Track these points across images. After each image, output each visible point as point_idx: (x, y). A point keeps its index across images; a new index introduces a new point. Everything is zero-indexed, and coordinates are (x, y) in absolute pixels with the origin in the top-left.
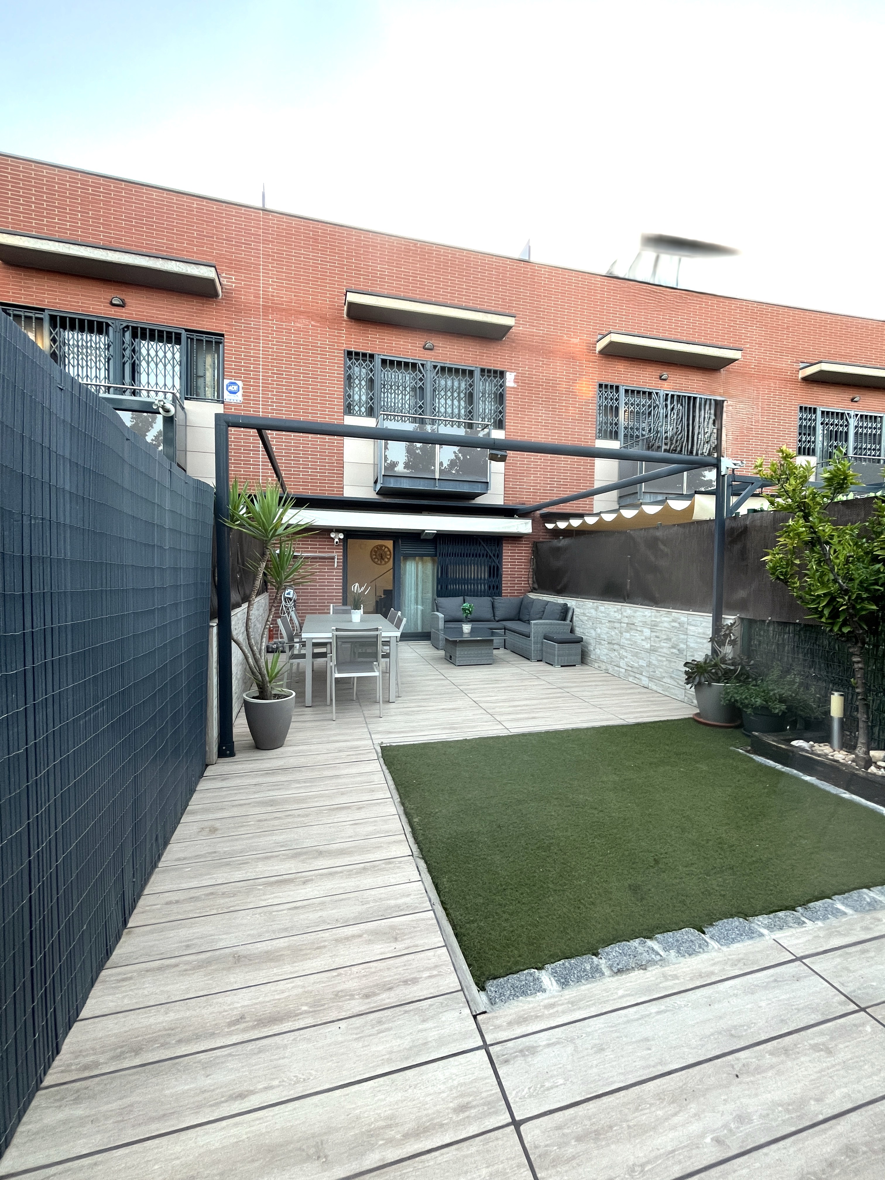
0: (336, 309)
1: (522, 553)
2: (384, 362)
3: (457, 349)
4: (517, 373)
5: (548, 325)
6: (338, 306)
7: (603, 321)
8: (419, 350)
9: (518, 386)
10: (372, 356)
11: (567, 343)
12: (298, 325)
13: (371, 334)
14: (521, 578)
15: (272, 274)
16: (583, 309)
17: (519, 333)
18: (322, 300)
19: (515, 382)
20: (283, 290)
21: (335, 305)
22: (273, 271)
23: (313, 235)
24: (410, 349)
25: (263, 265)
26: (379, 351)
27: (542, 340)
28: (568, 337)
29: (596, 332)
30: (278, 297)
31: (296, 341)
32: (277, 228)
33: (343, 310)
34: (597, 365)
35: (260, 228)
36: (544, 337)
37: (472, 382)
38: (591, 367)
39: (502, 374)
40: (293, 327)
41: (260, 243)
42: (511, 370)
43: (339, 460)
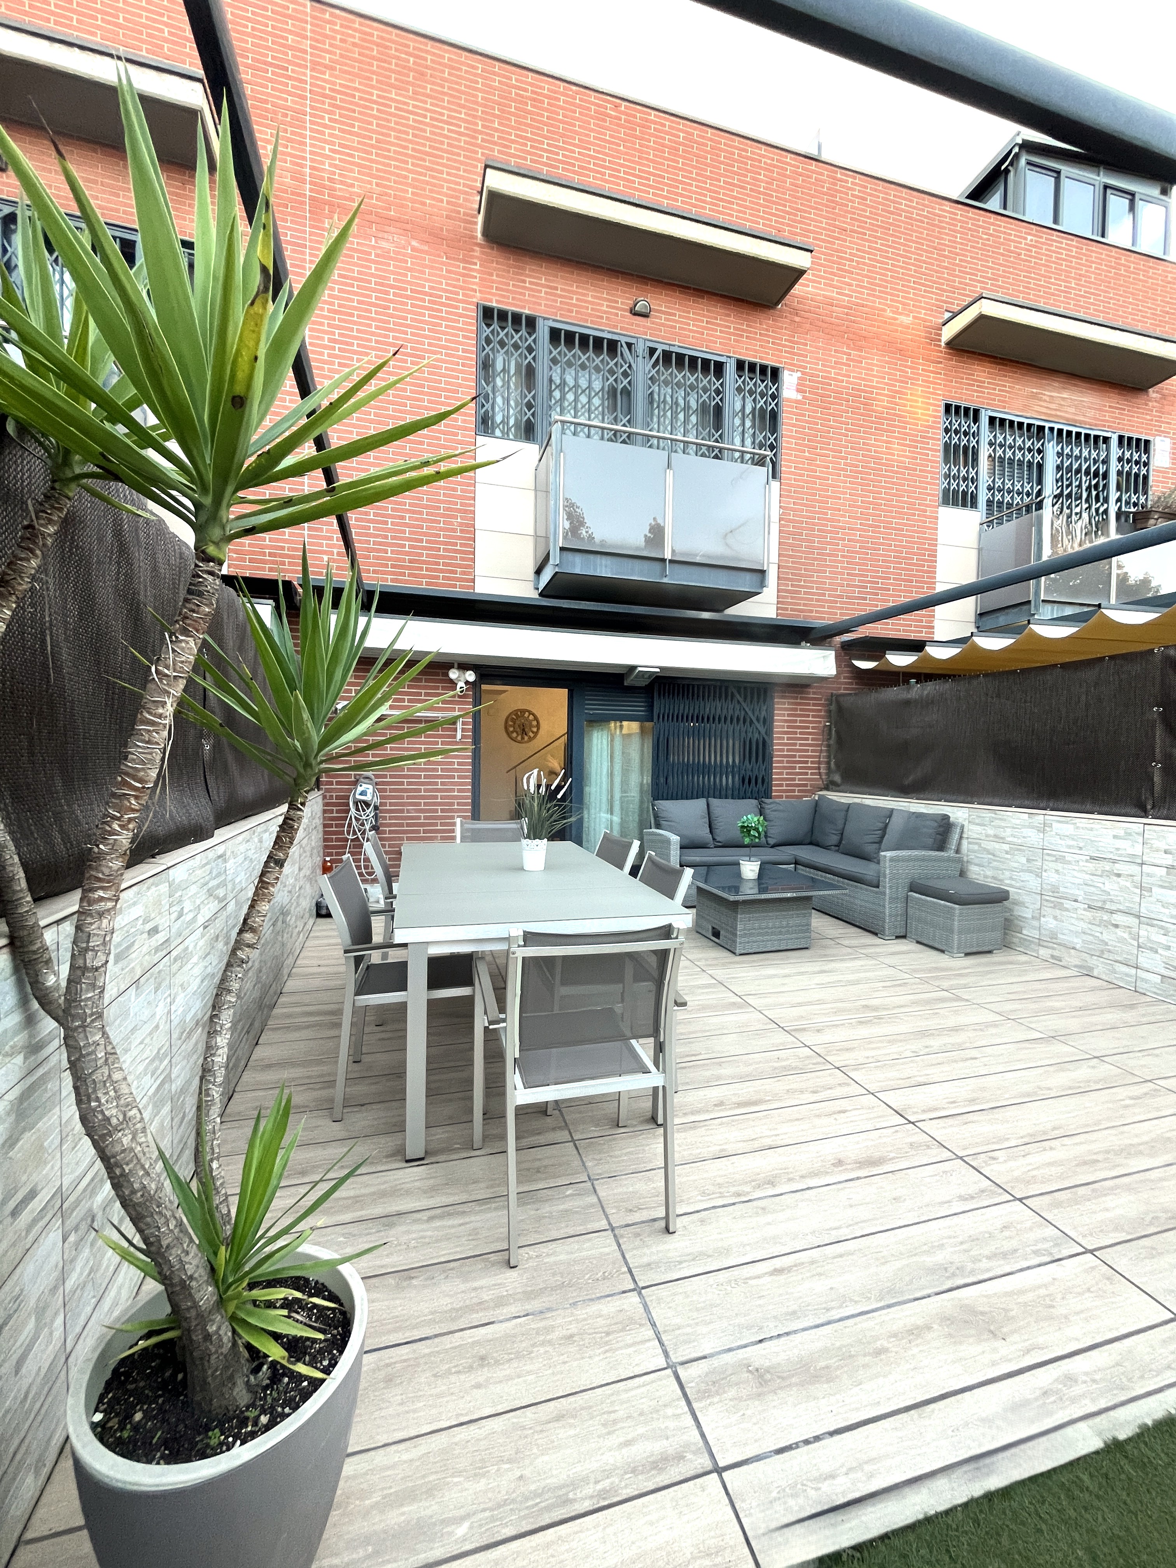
0: (461, 220)
1: (808, 716)
2: (555, 334)
3: (694, 320)
4: (803, 373)
5: (857, 286)
6: (465, 214)
7: (953, 287)
8: (622, 316)
9: (804, 397)
10: (531, 322)
11: (890, 324)
12: (384, 244)
13: (530, 276)
14: (807, 762)
15: (331, 135)
16: (920, 261)
17: (807, 299)
18: (433, 199)
19: (798, 391)
20: (352, 171)
21: (459, 212)
22: (334, 128)
23: (414, 63)
24: (605, 312)
25: (311, 115)
26: (546, 312)
27: (847, 314)
28: (894, 312)
29: (942, 307)
30: (342, 183)
31: (380, 277)
32: (342, 40)
33: (476, 223)
34: (943, 369)
35: (306, 37)
36: (851, 309)
37: (721, 385)
38: (932, 372)
39: (776, 374)
40: (374, 247)
41: (306, 67)
42: (793, 368)
43: (467, 525)
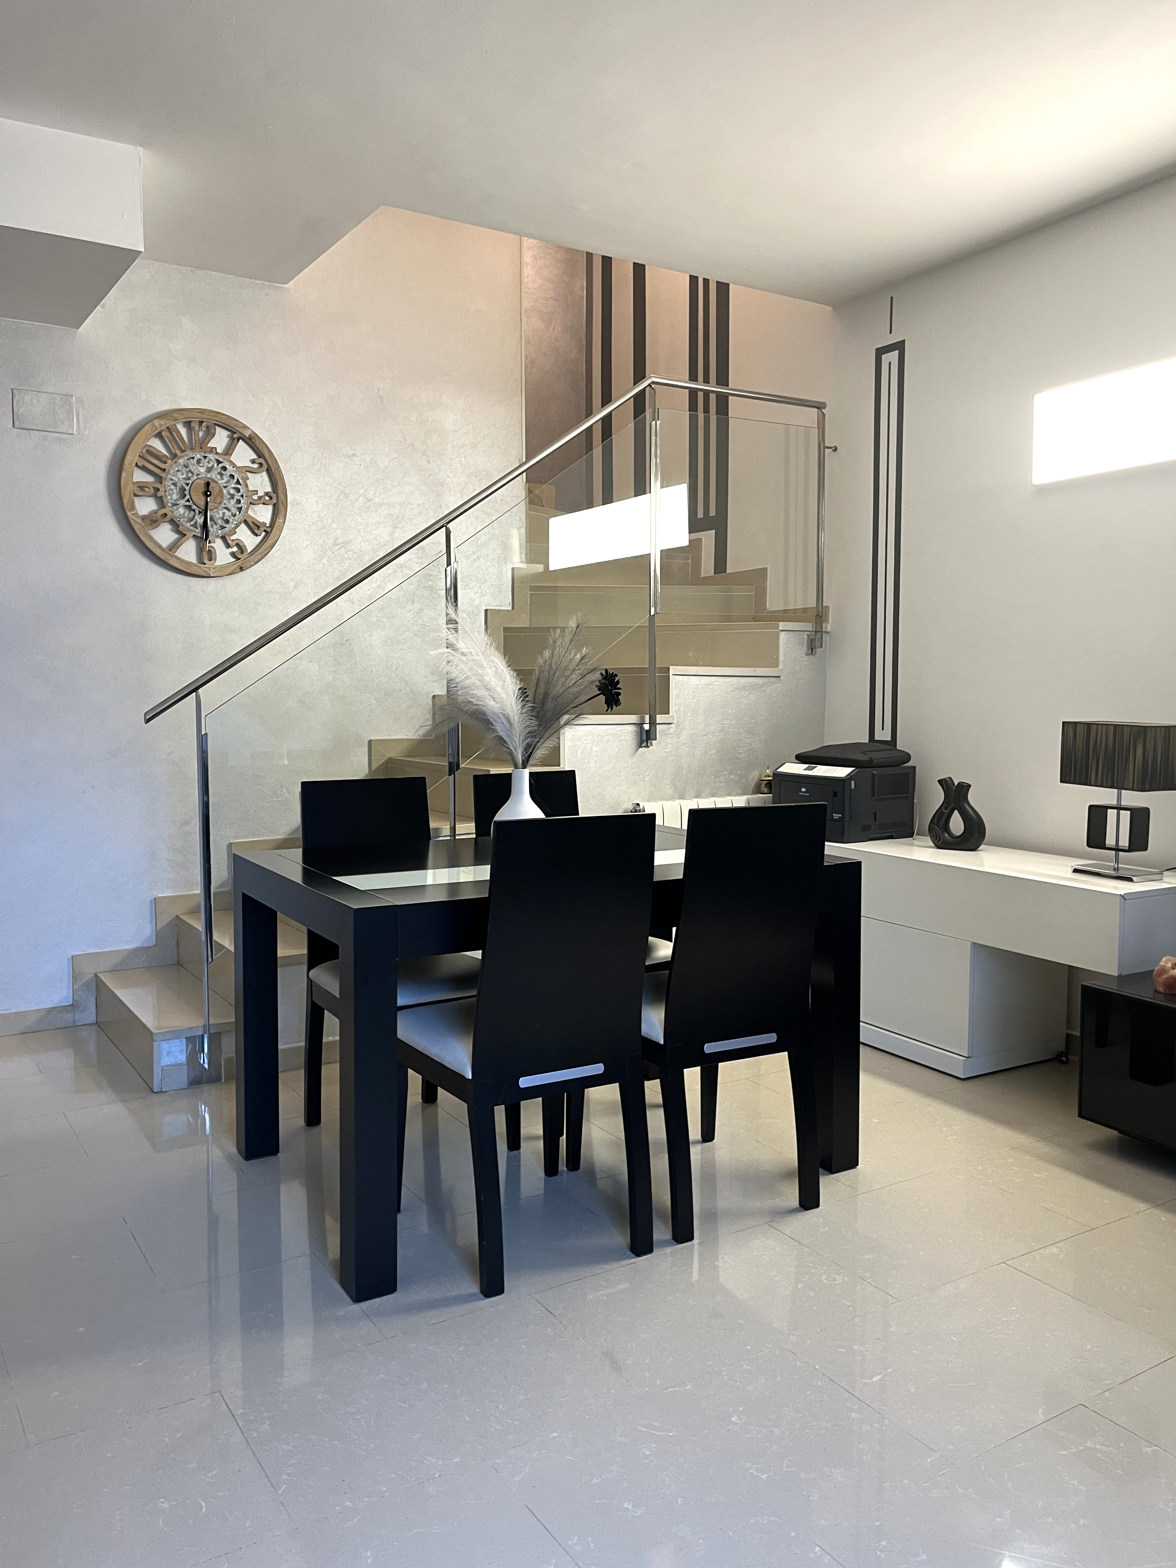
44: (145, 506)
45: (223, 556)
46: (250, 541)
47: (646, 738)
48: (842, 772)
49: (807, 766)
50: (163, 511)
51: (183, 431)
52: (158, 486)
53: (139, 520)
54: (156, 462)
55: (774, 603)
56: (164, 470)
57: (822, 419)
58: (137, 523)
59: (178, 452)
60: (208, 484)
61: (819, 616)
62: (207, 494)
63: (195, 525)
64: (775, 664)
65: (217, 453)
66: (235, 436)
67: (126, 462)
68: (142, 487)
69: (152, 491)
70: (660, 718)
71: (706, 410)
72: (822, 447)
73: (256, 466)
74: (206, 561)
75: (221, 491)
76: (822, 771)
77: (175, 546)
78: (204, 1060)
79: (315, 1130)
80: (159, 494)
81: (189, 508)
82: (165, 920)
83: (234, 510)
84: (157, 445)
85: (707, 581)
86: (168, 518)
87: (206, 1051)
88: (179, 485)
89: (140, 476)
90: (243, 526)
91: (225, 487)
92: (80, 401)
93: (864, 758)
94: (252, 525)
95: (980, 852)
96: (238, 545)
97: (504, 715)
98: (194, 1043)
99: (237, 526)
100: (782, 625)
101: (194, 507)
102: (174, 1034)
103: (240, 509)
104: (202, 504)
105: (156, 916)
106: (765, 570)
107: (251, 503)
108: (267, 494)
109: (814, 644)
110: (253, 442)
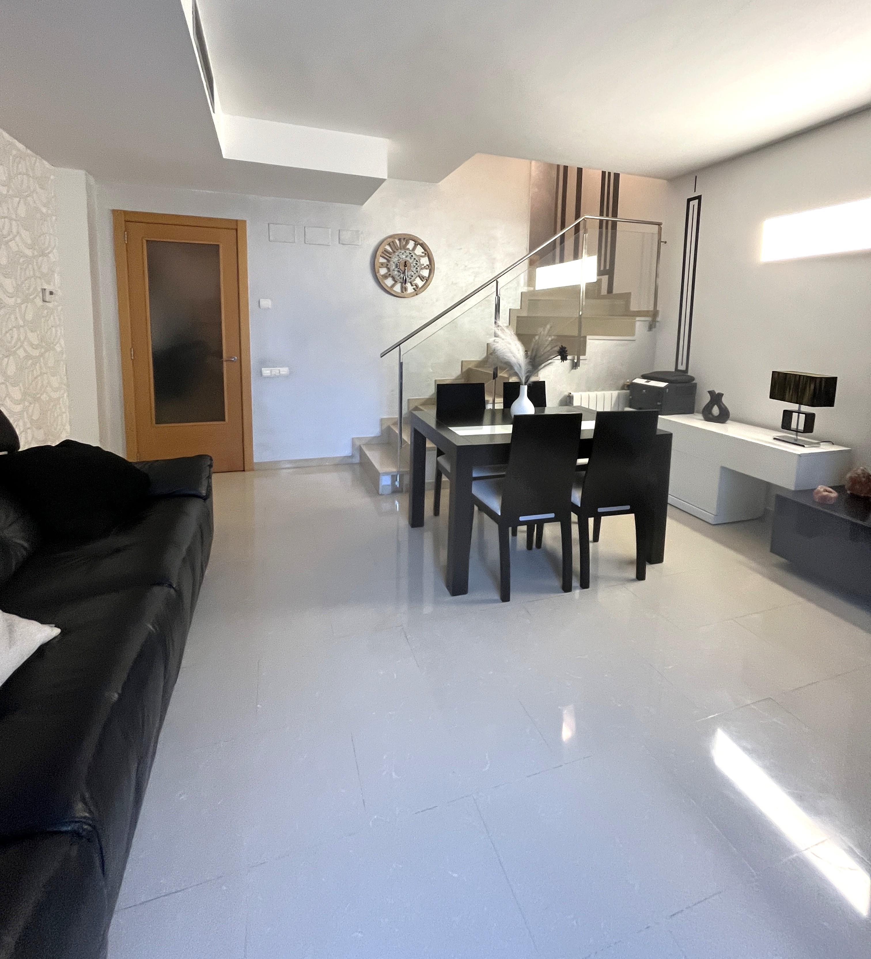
44: (383, 271)
45: (410, 289)
46: (420, 283)
47: (575, 365)
48: (662, 385)
49: (646, 380)
50: (389, 273)
51: (398, 242)
52: (388, 263)
53: (381, 277)
54: (388, 255)
55: (634, 307)
56: (390, 257)
57: (660, 230)
58: (380, 278)
59: (395, 250)
60: (405, 262)
61: (655, 314)
62: (405, 265)
63: (401, 278)
64: (633, 335)
65: (410, 250)
66: (417, 243)
67: (377, 255)
68: (382, 264)
69: (386, 265)
70: (582, 357)
71: (607, 228)
72: (660, 242)
73: (423, 254)
74: (404, 292)
75: (411, 265)
76: (653, 383)
77: (393, 286)
78: (397, 484)
79: (437, 517)
80: (388, 267)
81: (399, 271)
82: (385, 426)
83: (415, 272)
84: (388, 248)
85: (604, 297)
86: (391, 276)
87: (398, 480)
88: (395, 263)
89: (382, 260)
90: (418, 278)
91: (412, 263)
92: (362, 233)
93: (673, 379)
94: (421, 277)
95: (727, 424)
96: (416, 285)
97: (518, 363)
98: (394, 478)
99: (416, 278)
100: (638, 319)
101: (401, 271)
102: (387, 474)
103: (417, 271)
104: (403, 269)
105: (381, 425)
106: (630, 293)
107: (421, 269)
108: (427, 265)
109: (651, 327)
110: (423, 245)
